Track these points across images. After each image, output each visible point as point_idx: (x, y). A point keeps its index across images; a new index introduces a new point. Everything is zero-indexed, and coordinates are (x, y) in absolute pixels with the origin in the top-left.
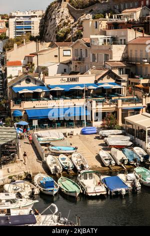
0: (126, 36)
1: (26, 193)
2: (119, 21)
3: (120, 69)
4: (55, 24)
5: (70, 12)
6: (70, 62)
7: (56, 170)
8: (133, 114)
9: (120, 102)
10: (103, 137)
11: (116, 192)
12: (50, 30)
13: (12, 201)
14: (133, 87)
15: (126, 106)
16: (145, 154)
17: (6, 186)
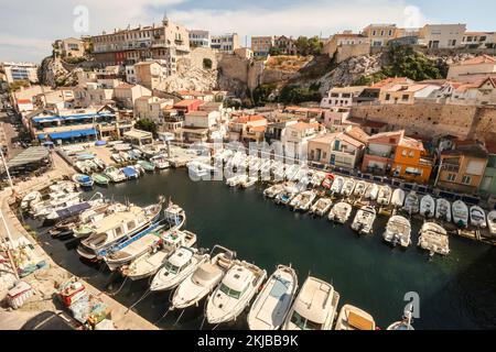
0: (113, 83)
1: (70, 189)
2: (105, 74)
3: (112, 104)
4: (52, 73)
6: (73, 101)
7: (86, 170)
8: (127, 130)
9: (117, 124)
10: (112, 146)
11: (132, 177)
12: (49, 77)
16: (141, 153)
17: (53, 187)
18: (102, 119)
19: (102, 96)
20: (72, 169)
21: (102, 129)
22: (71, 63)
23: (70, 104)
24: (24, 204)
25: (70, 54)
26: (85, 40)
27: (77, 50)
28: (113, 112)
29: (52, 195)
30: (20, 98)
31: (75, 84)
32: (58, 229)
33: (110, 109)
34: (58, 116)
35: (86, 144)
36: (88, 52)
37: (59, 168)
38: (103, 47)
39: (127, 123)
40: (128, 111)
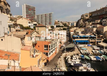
0: (97, 26)
1: (78, 58)
2: (95, 23)
3: (95, 33)
4: (80, 24)
5: (83, 21)
6: (83, 31)
8: (99, 43)
9: (96, 40)
10: (93, 47)
11: (99, 60)
12: (78, 25)
13: (76, 60)
14: (99, 37)
15: (98, 41)
16: (104, 52)
17: (74, 56)
18: (91, 38)
19: (92, 30)
20: (79, 52)
21: (91, 41)
22: (85, 20)
23: (82, 33)
24: (67, 59)
25: (85, 18)
26: (90, 13)
27: (87, 16)
28: (95, 35)
29: (73, 58)
30: (71, 31)
31: (85, 26)
32: (73, 69)
34: (79, 36)
35: (85, 45)
36: (90, 16)
37: (76, 51)
40: (101, 35)
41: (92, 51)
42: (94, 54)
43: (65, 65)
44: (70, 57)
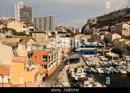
0: (105, 33)
1: (83, 71)
2: (102, 29)
3: (103, 41)
4: (86, 30)
5: (89, 27)
6: (90, 39)
7: (89, 65)
8: (107, 52)
9: (104, 49)
10: (100, 58)
11: (106, 73)
12: (84, 31)
13: (80, 73)
14: (107, 46)
16: (112, 63)
17: (78, 69)
18: (99, 47)
19: (100, 38)
20: (85, 64)
21: (98, 50)
22: (92, 26)
23: (89, 40)
24: (70, 72)
25: (92, 23)
26: (97, 18)
27: (94, 21)
29: (78, 71)
31: (92, 33)
32: (77, 84)
33: (102, 43)
34: (84, 44)
35: (91, 55)
36: (98, 22)
37: (81, 63)
38: (104, 20)
39: (108, 49)
40: (109, 44)
41: (99, 63)
42: (102, 66)
43: (68, 80)
44: (74, 70)
